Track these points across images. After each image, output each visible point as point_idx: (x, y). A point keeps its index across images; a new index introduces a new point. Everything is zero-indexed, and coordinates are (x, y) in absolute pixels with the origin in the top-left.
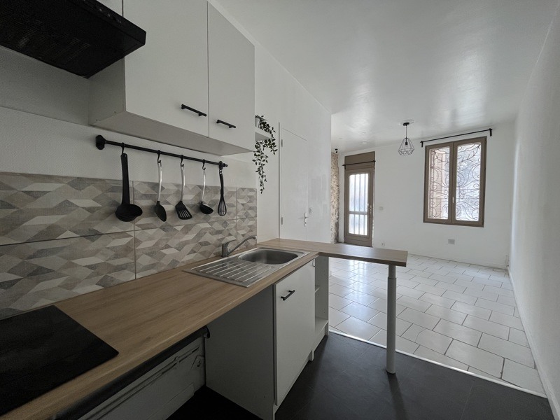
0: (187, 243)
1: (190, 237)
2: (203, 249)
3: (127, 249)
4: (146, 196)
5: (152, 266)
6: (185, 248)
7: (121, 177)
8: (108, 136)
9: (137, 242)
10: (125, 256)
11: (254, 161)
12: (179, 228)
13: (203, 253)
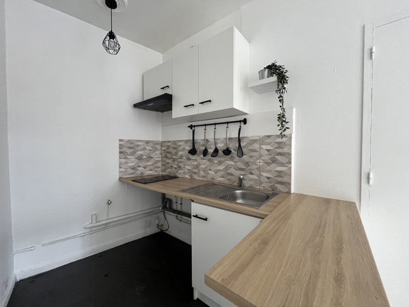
0: (219, 170)
1: (221, 167)
2: (229, 177)
3: (197, 167)
4: (203, 145)
5: (204, 177)
6: (218, 173)
7: (192, 139)
8: (193, 124)
9: (200, 164)
10: (196, 169)
12: (216, 162)
13: (229, 180)
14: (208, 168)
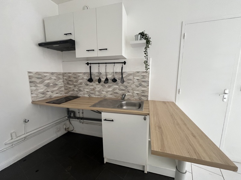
0: (109, 91)
1: (110, 89)
2: (115, 95)
3: (94, 89)
4: (97, 76)
5: (99, 95)
6: (108, 93)
9: (95, 88)
10: (93, 91)
11: (145, 57)
12: (107, 86)
13: (115, 96)
14: (102, 90)
